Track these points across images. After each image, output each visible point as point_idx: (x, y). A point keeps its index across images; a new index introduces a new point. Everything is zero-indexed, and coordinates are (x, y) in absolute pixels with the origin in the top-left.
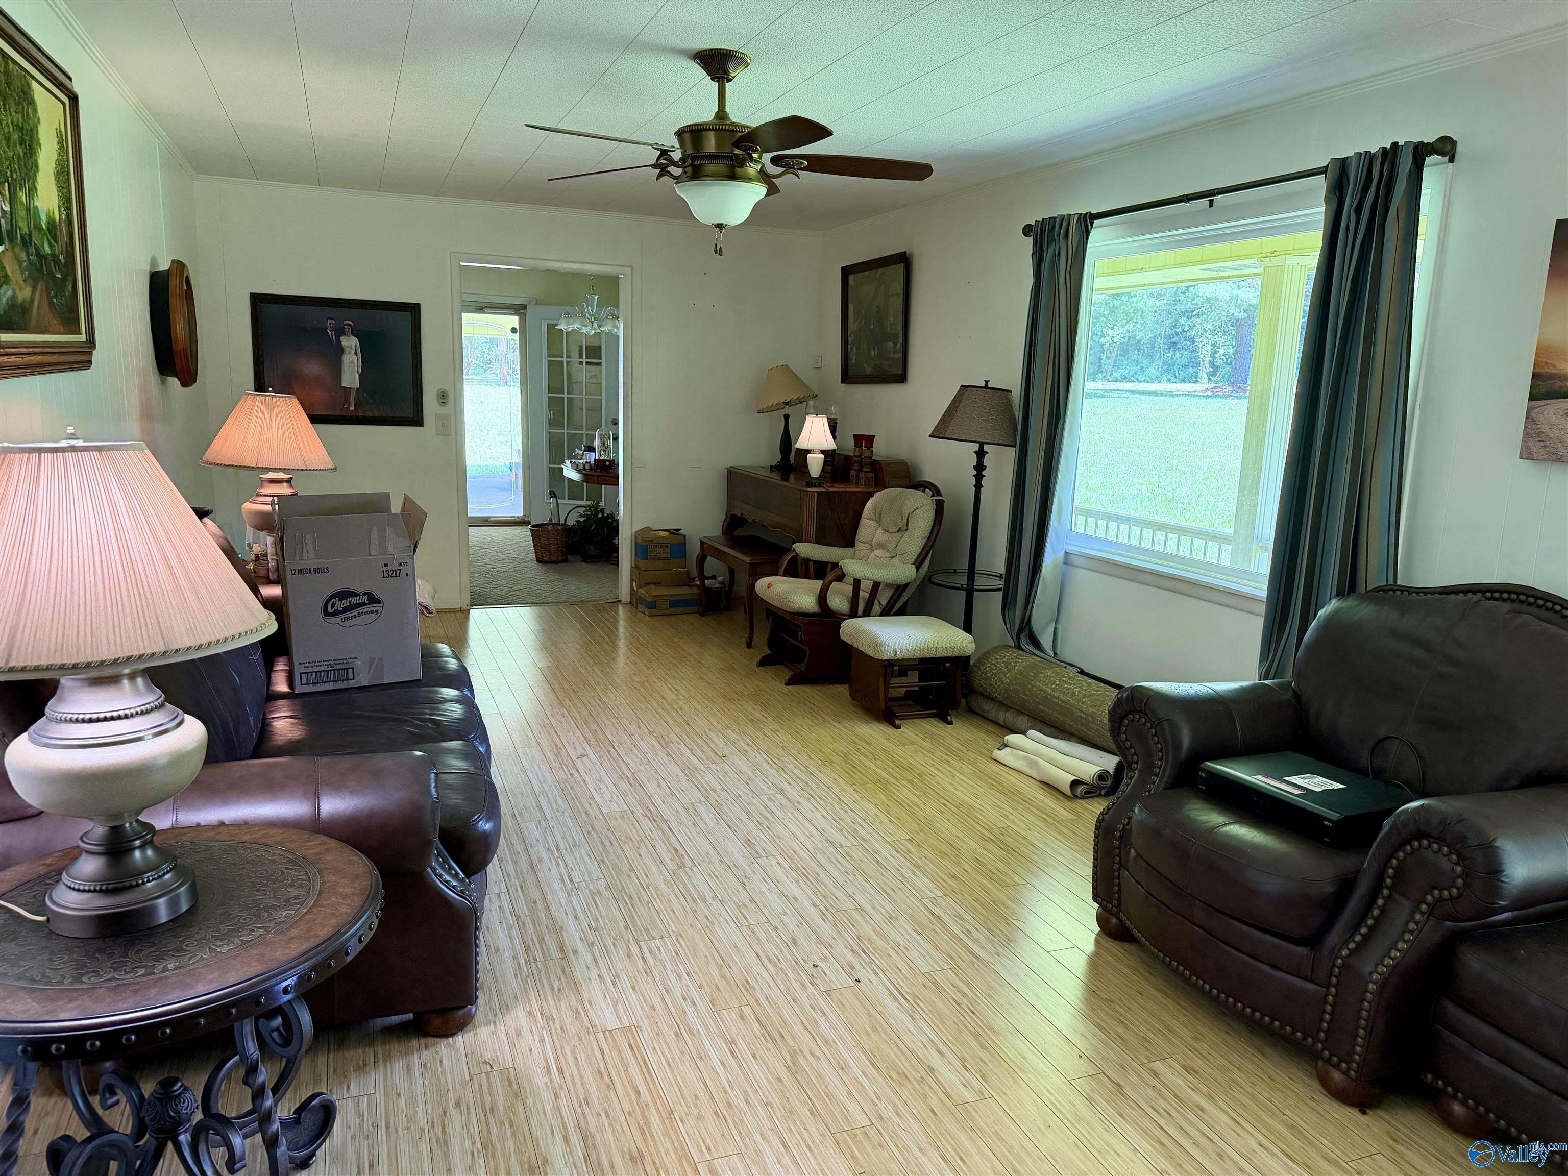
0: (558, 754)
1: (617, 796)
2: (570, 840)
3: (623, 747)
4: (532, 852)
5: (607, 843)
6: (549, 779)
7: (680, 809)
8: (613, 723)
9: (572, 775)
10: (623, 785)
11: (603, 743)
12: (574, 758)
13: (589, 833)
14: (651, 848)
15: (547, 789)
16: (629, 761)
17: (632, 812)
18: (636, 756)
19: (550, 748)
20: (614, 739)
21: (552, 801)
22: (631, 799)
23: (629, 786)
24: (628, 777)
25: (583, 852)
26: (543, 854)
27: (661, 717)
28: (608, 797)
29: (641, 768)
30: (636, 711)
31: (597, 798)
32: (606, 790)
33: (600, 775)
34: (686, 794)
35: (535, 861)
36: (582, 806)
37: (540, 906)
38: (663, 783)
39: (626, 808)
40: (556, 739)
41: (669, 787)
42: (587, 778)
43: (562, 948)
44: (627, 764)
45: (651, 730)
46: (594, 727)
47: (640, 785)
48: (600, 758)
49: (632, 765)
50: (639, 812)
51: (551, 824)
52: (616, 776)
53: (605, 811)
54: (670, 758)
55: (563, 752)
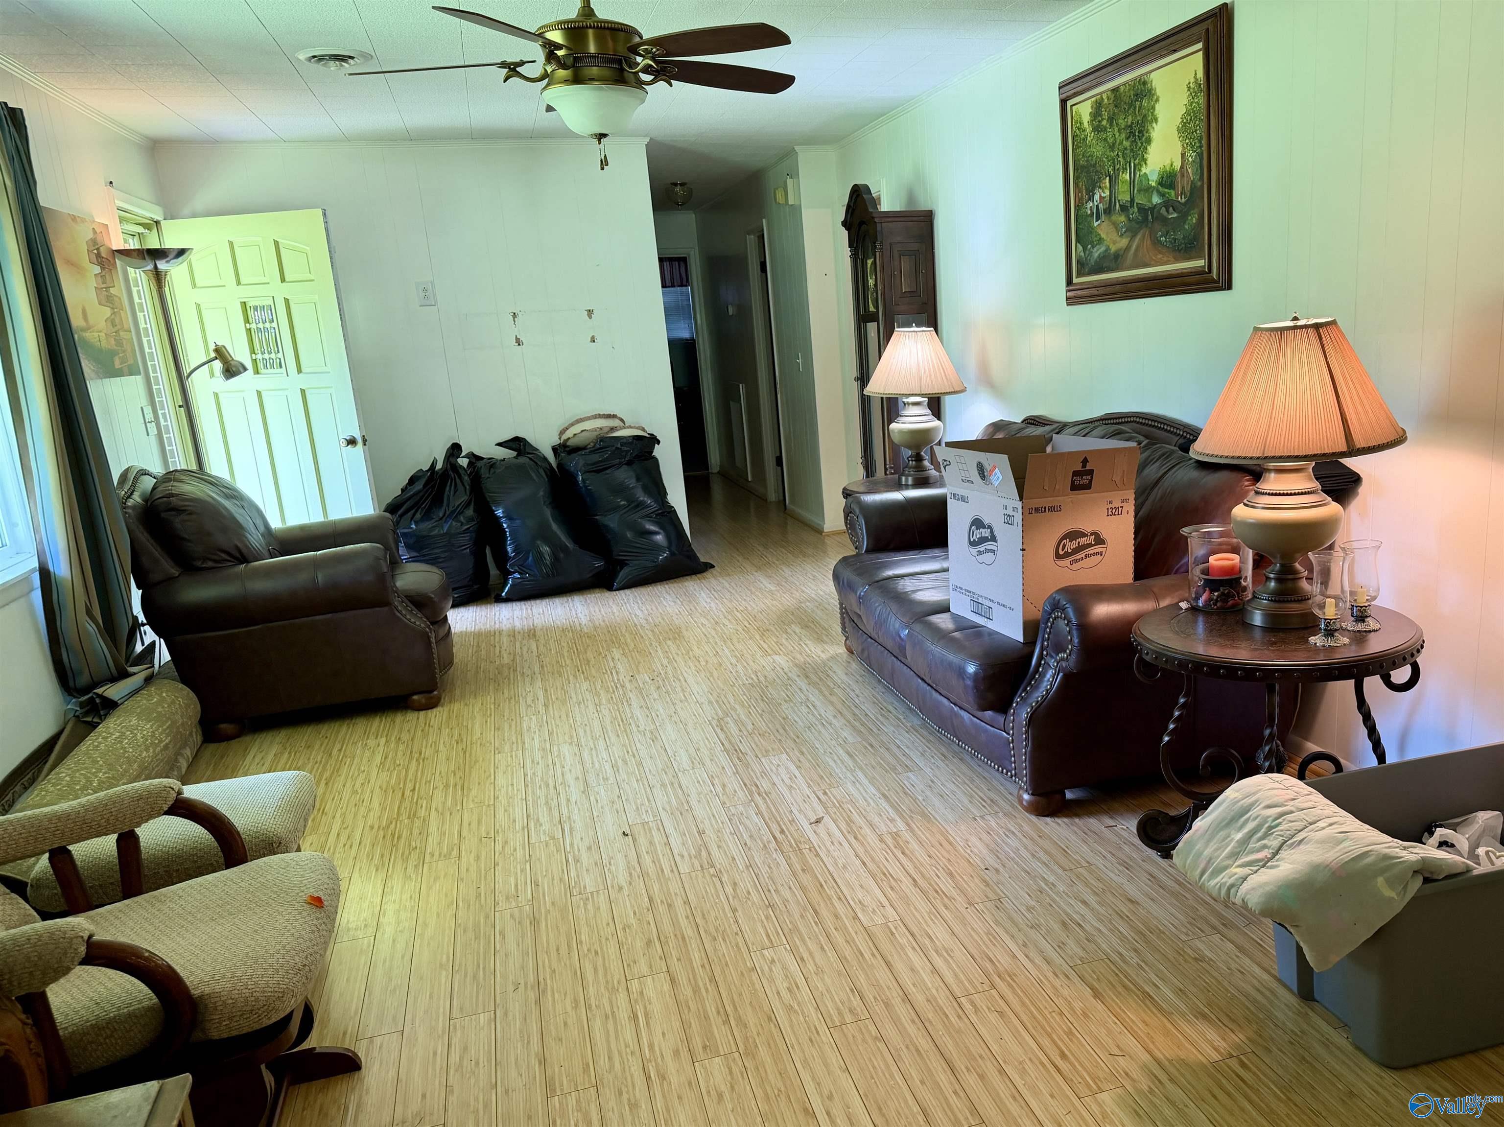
0: (850, 822)
1: (772, 770)
2: (813, 731)
3: (761, 840)
4: (844, 721)
5: (781, 731)
6: (849, 786)
7: (708, 762)
8: (776, 891)
9: (825, 793)
10: (765, 785)
11: (791, 846)
12: (827, 819)
13: (798, 737)
14: (743, 729)
15: (849, 775)
16: (755, 819)
17: (757, 756)
18: (746, 828)
19: (863, 832)
20: (775, 856)
21: (839, 762)
22: (757, 768)
23: (758, 783)
24: (759, 794)
25: (801, 723)
26: (834, 721)
27: (691, 916)
28: (782, 770)
29: (741, 808)
30: (735, 928)
31: (793, 768)
32: (784, 777)
33: (792, 796)
34: (697, 778)
35: (839, 716)
36: (807, 759)
37: (826, 693)
38: (719, 789)
39: (763, 760)
40: (861, 850)
41: (713, 785)
42: (807, 791)
43: (807, 677)
44: (759, 813)
45: (716, 880)
46: (805, 879)
47: (745, 785)
48: (793, 820)
49: (752, 813)
50: (751, 758)
51: (834, 742)
52: (773, 795)
53: (784, 756)
54: (701, 826)
55: (843, 826)
